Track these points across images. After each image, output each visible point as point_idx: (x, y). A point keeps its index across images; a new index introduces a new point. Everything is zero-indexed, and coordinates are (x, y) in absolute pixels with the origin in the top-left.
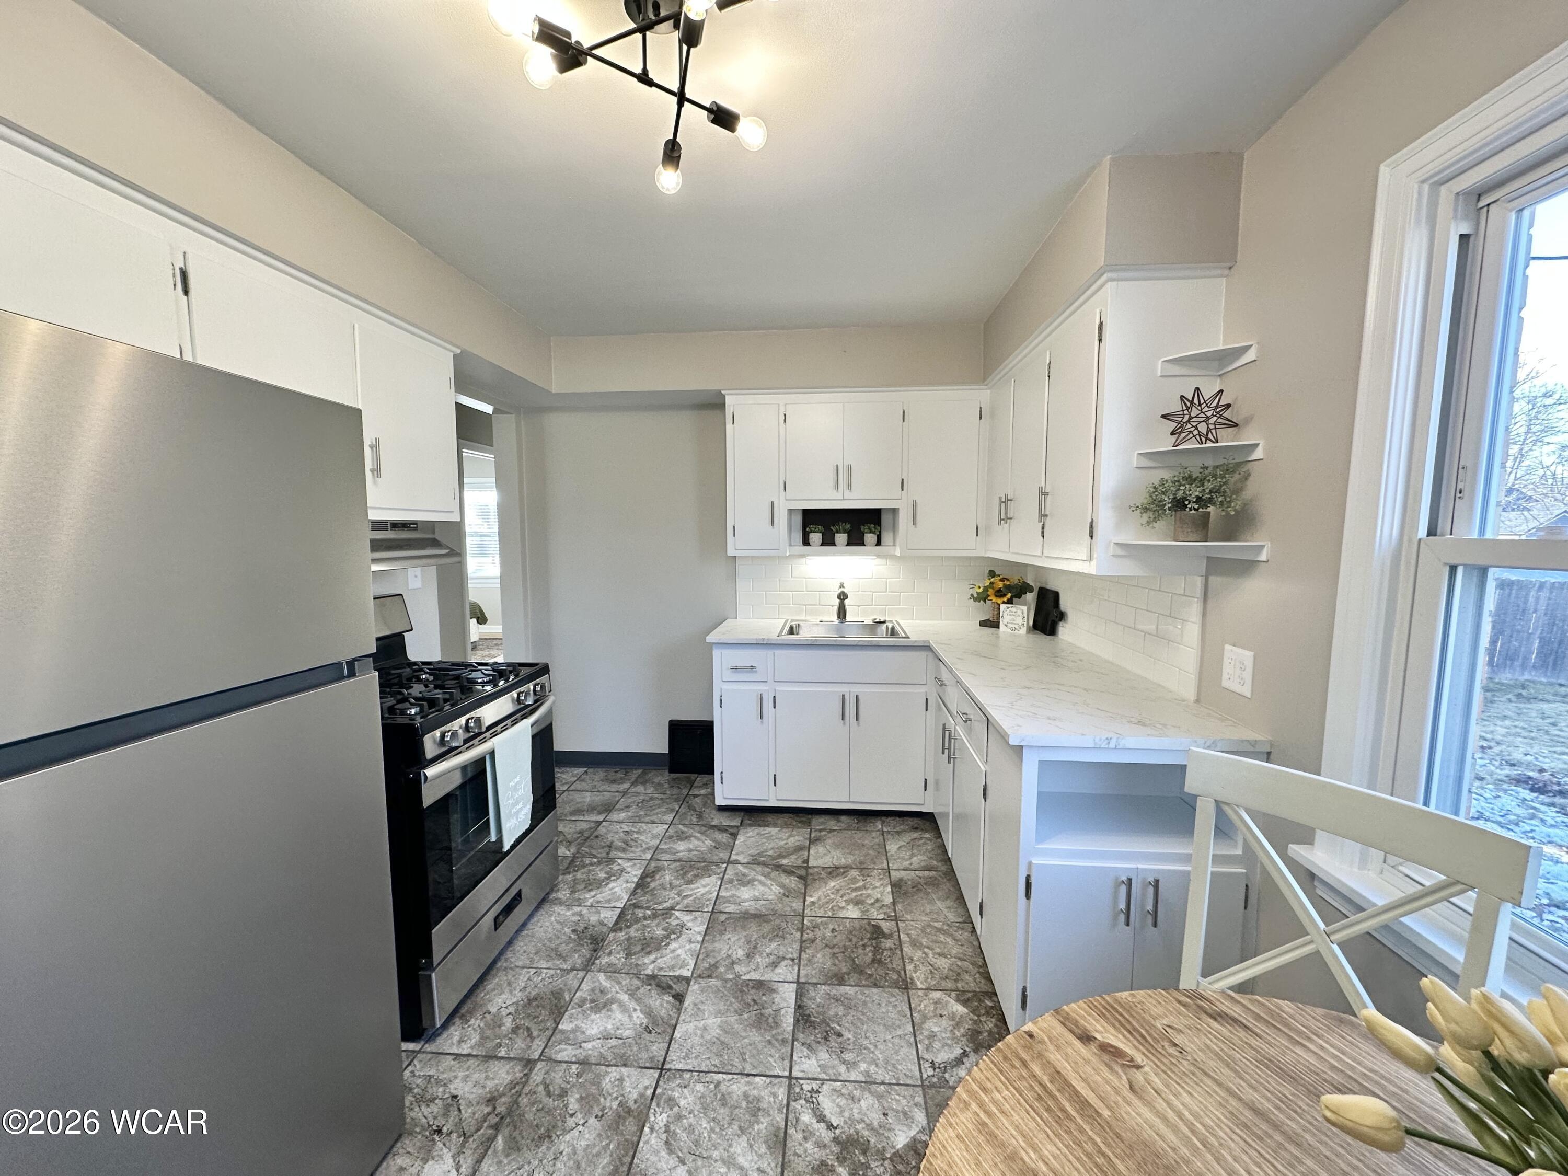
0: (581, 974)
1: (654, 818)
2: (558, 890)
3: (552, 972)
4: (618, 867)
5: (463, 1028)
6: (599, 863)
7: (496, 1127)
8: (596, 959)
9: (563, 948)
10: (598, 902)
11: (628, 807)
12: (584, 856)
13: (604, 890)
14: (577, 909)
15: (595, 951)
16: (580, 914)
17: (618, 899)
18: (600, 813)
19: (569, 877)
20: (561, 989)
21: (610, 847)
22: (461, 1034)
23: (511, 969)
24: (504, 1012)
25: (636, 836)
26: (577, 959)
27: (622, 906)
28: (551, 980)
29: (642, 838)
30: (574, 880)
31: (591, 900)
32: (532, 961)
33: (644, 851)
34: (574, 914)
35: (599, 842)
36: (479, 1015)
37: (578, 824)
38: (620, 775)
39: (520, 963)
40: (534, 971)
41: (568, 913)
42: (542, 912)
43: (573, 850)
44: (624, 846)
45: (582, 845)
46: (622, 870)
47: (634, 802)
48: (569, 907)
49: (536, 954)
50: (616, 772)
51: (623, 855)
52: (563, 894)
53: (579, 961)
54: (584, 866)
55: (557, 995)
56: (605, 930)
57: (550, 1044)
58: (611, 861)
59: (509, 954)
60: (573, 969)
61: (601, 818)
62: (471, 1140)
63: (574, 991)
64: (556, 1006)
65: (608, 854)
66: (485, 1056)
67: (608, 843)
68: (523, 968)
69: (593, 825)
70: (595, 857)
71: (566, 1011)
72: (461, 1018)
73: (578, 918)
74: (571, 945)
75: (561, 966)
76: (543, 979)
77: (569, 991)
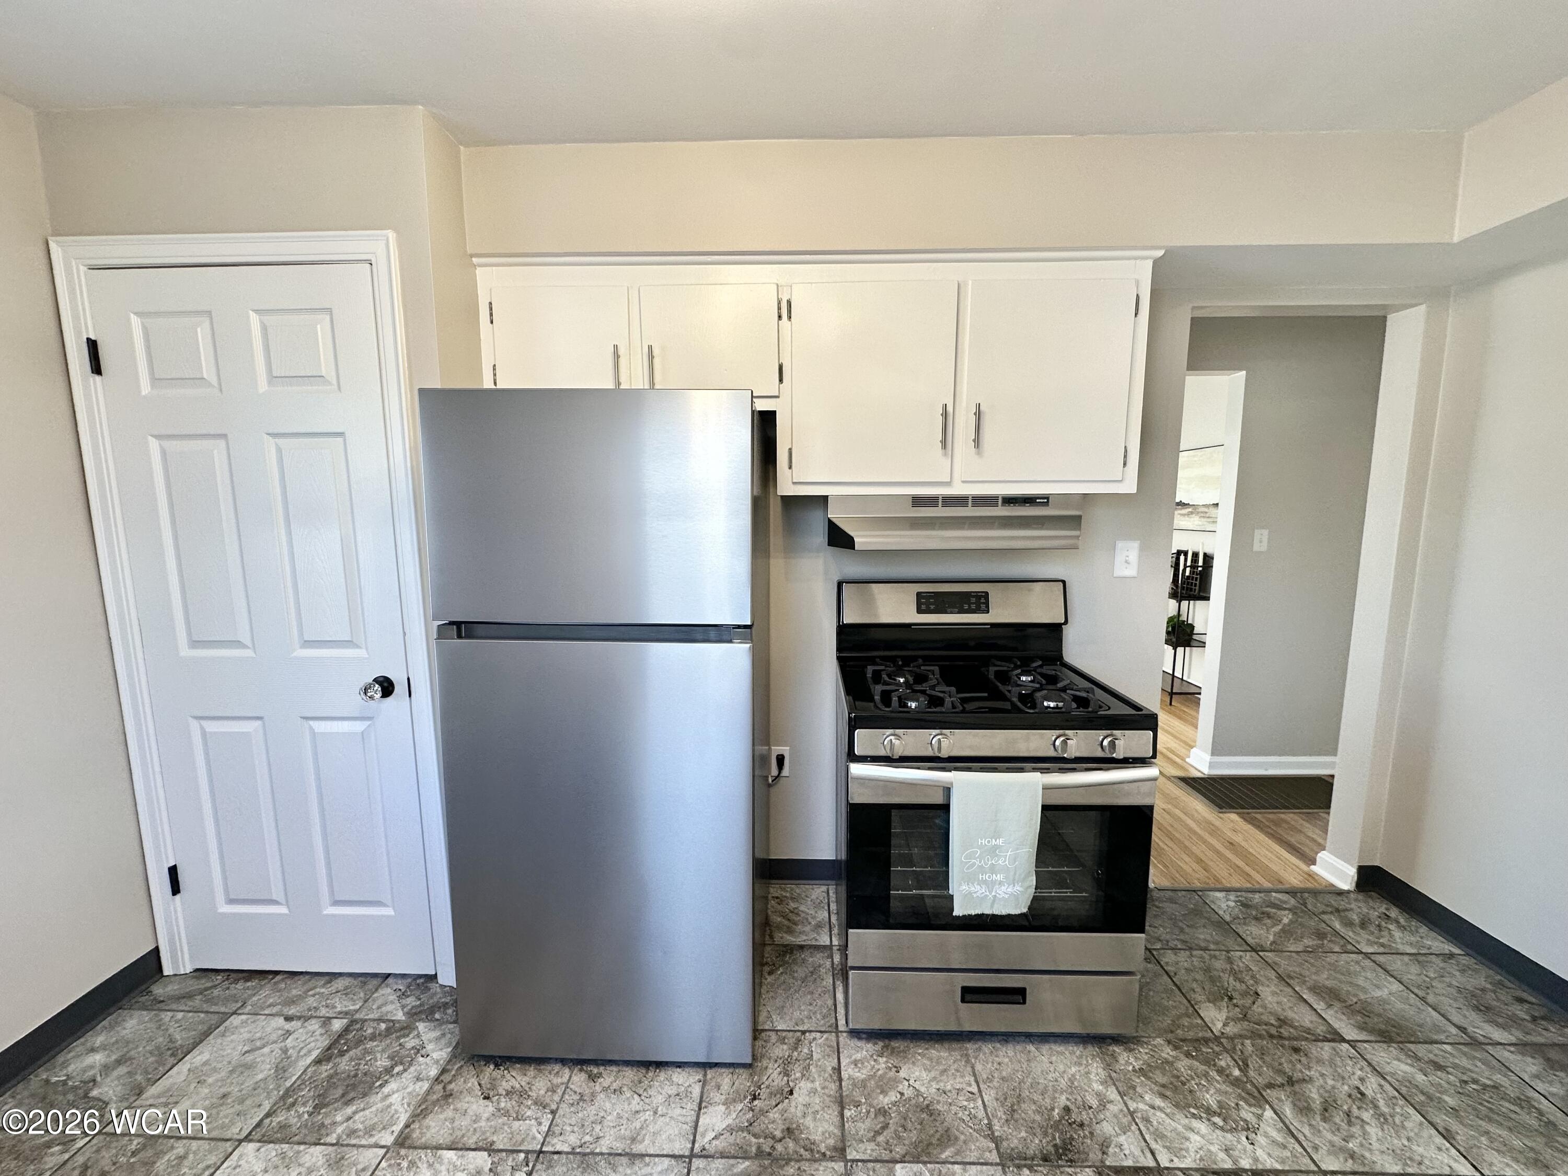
0: (994, 1157)
1: (1462, 1134)
2: (1131, 1050)
3: (981, 1114)
4: (1249, 1117)
5: (872, 1056)
6: (1236, 1083)
7: (760, 1154)
8: (1030, 1168)
9: (1028, 1109)
10: (1147, 1120)
11: (1439, 1067)
12: (1231, 1052)
13: (1179, 1116)
14: (1112, 1094)
15: (1045, 1159)
16: (1104, 1103)
17: (1177, 1152)
18: (1362, 1028)
19: (1168, 1052)
20: (957, 1139)
21: (1291, 1082)
22: (865, 1058)
23: (968, 1061)
24: (901, 1087)
25: (1366, 1116)
26: (1016, 1138)
27: (1164, 1163)
28: (967, 1119)
29: (1374, 1131)
30: (1166, 1062)
31: (1141, 1106)
32: (990, 1080)
33: (1335, 1150)
34: (1098, 1094)
35: (1286, 1061)
36: (894, 1061)
37: (1304, 1009)
38: (1520, 1011)
39: (979, 1067)
40: (974, 1089)
41: (1097, 1087)
42: (1078, 1050)
43: (1231, 1030)
44: (1317, 1104)
45: (1254, 1035)
46: (1249, 1129)
47: (1465, 1070)
48: (1110, 1080)
49: (1003, 1079)
50: (1521, 1000)
51: (1288, 1111)
52: (1127, 1060)
53: (1014, 1143)
54: (1208, 1062)
55: (947, 1138)
56: (1095, 1156)
57: (870, 1165)
58: (1258, 1098)
59: (987, 1048)
60: (997, 1141)
61: (1350, 1033)
62: (745, 1134)
63: (959, 1159)
64: (930, 1144)
65: (1270, 1086)
66: (841, 1096)
67: (1297, 1076)
68: (975, 1075)
69: (1321, 1030)
70: (1244, 1068)
71: (925, 1163)
72: (886, 1047)
73: (1094, 1103)
74: (1038, 1118)
75: (995, 1121)
76: (964, 1108)
77: (957, 1153)
